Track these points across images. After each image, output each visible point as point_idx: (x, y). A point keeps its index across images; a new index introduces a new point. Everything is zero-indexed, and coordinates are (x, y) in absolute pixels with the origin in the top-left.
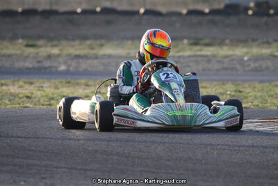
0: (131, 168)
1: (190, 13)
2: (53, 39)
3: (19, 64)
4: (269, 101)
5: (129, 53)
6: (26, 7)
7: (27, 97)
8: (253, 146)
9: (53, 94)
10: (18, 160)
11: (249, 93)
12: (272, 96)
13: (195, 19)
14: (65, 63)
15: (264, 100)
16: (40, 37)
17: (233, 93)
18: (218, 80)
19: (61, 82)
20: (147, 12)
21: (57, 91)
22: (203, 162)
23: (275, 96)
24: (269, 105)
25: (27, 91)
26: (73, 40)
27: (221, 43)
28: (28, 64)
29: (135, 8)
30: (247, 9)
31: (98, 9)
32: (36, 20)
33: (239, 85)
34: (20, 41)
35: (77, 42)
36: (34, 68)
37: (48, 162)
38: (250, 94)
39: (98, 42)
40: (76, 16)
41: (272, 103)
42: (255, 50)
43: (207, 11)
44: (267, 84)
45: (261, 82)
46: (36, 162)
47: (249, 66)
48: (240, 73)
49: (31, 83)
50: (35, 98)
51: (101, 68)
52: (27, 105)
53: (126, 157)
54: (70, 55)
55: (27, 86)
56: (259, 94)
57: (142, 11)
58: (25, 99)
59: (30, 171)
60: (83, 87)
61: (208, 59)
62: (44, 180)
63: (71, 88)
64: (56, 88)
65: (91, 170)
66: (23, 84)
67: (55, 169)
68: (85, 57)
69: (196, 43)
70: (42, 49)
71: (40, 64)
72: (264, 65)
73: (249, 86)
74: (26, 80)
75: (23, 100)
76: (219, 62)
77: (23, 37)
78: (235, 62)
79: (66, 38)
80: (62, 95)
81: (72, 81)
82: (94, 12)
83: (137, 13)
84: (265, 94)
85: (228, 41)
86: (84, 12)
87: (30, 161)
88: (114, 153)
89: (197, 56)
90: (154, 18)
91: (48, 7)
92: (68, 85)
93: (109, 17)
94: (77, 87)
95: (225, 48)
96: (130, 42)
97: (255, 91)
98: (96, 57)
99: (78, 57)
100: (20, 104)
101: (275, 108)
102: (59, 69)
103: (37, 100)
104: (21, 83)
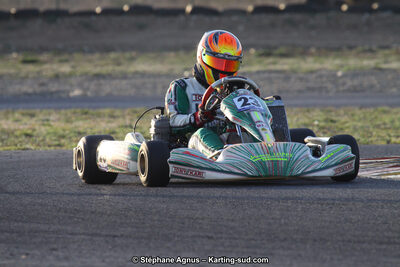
0: (179, 233)
1: (259, 10)
2: (62, 51)
3: (15, 89)
4: (374, 133)
5: (172, 70)
6: (22, 6)
7: (27, 135)
8: (353, 199)
9: (64, 130)
10: (16, 224)
11: (346, 122)
12: (378, 126)
13: (266, 19)
14: (80, 86)
15: (368, 132)
16: (42, 49)
17: (322, 124)
18: (300, 106)
19: (75, 113)
20: (196, 10)
21: (69, 126)
22: (283, 221)
23: (383, 126)
24: (373, 139)
25: (27, 127)
26: (91, 52)
27: (304, 53)
28: (26, 88)
29: (179, 5)
30: (340, 2)
31: (126, 8)
32: (37, 24)
33: (330, 111)
34: (14, 55)
35: (97, 55)
36: (35, 94)
37: (60, 227)
38: (347, 125)
39: (128, 55)
40: (94, 18)
41: (379, 136)
42: (353, 62)
43: (282, 6)
44: (372, 110)
45: (362, 107)
46: (42, 227)
47: (344, 84)
48: (331, 94)
49: (32, 116)
50: (38, 136)
51: (132, 92)
52: (28, 146)
53: (172, 217)
54: (86, 74)
55: (26, 120)
56: (360, 124)
57: (189, 9)
58: (24, 137)
59: (34, 240)
60: (106, 119)
61: (286, 76)
62: (55, 253)
63: (89, 121)
64: (68, 121)
65: (122, 236)
66: (21, 117)
67: (69, 236)
68: (109, 76)
69: (268, 52)
70: (47, 66)
72: (366, 82)
73: (346, 113)
74: (25, 111)
75: (20, 139)
76: (301, 79)
77: (18, 50)
78: (324, 79)
79: (81, 50)
80: (77, 130)
82: (120, 12)
83: (183, 11)
84: (369, 124)
85: (313, 50)
86: (106, 12)
87: (34, 226)
88: (154, 210)
89: (270, 72)
90: (207, 19)
91: (53, 6)
92: (84, 116)
93: (142, 19)
94: (99, 120)
95: (310, 60)
96: (172, 54)
97: (354, 120)
98: (124, 76)
99: (98, 76)
100: (16, 145)
101: (384, 143)
102: (72, 94)
103: (41, 138)
104: (17, 115)
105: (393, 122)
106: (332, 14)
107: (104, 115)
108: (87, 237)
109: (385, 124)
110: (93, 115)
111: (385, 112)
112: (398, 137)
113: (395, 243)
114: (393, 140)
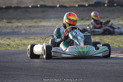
0: (54, 74)
1: (79, 6)
2: (19, 19)
3: (4, 31)
4: (115, 44)
5: (53, 25)
6: (7, 5)
7: (8, 45)
8: (107, 63)
9: (19, 43)
10: (3, 72)
11: (106, 40)
12: (116, 41)
13: (82, 9)
14: (24, 29)
15: (113, 43)
16: (13, 19)
17: (99, 41)
19: (23, 38)
20: (60, 6)
21: (21, 42)
22: (86, 71)
23: (117, 42)
24: (114, 45)
25: (8, 42)
26: (28, 19)
28: (8, 31)
29: (55, 5)
30: (104, 4)
31: (39, 6)
32: (11, 11)
33: (101, 37)
34: (4, 20)
35: (30, 20)
36: (11, 32)
37: (17, 73)
38: (106, 41)
39: (39, 20)
40: (29, 9)
43: (87, 5)
44: (114, 36)
46: (12, 73)
49: (10, 39)
50: (11, 45)
51: (41, 31)
52: (8, 48)
53: (52, 69)
54: (26, 26)
55: (8, 40)
56: (110, 41)
57: (58, 6)
58: (7, 45)
59: (9, 77)
62: (15, 81)
63: (27, 40)
64: (21, 40)
65: (36, 75)
66: (6, 39)
67: (20, 76)
68: (33, 27)
69: (82, 19)
70: (14, 24)
71: (13, 30)
73: (106, 38)
75: (6, 46)
77: (6, 19)
79: (25, 19)
80: (23, 43)
81: (28, 37)
82: (37, 7)
83: (56, 7)
86: (32, 7)
87: (9, 72)
88: (46, 68)
89: (83, 25)
90: (63, 9)
91: (16, 5)
92: (25, 39)
93: (44, 9)
94: (30, 40)
96: (53, 20)
97: (109, 40)
98: (38, 27)
99: (30, 27)
100: (4, 48)
101: (118, 47)
102: (22, 32)
103: (12, 46)
104: (5, 39)
105: (120, 40)
106: (102, 7)
107: (32, 39)
108: (25, 76)
109: (118, 41)
110: (28, 38)
111: (118, 37)
112: (122, 45)
113: (120, 77)
114: (120, 45)
